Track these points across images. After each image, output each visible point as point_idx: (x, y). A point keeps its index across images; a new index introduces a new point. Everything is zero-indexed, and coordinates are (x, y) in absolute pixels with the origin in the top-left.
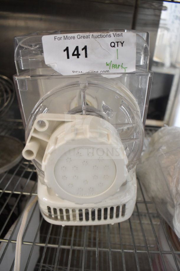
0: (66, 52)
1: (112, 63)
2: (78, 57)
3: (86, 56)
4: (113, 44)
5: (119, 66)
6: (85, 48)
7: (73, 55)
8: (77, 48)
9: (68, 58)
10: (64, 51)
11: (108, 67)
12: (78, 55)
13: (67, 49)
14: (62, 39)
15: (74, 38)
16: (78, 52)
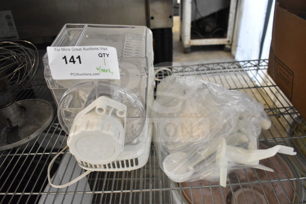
0: (64, 59)
1: (101, 68)
2: (74, 63)
3: (80, 63)
4: (100, 55)
5: (107, 70)
6: (79, 57)
7: (70, 61)
8: (72, 57)
9: (66, 63)
10: (63, 58)
11: (98, 71)
12: (74, 62)
13: (65, 57)
14: (61, 50)
15: (69, 50)
16: (73, 59)
